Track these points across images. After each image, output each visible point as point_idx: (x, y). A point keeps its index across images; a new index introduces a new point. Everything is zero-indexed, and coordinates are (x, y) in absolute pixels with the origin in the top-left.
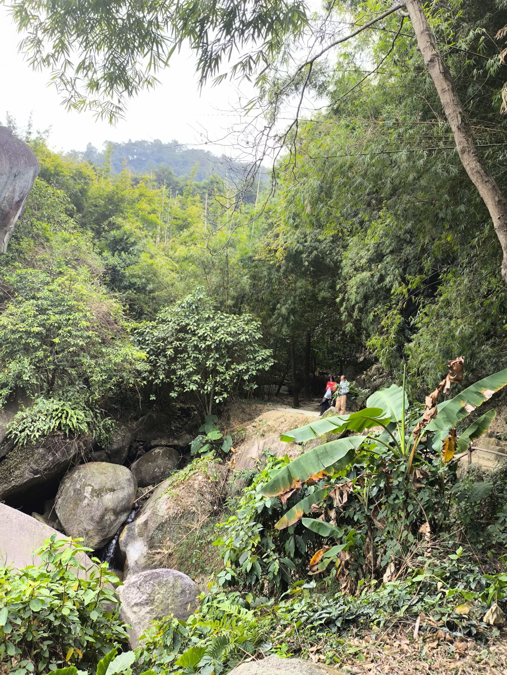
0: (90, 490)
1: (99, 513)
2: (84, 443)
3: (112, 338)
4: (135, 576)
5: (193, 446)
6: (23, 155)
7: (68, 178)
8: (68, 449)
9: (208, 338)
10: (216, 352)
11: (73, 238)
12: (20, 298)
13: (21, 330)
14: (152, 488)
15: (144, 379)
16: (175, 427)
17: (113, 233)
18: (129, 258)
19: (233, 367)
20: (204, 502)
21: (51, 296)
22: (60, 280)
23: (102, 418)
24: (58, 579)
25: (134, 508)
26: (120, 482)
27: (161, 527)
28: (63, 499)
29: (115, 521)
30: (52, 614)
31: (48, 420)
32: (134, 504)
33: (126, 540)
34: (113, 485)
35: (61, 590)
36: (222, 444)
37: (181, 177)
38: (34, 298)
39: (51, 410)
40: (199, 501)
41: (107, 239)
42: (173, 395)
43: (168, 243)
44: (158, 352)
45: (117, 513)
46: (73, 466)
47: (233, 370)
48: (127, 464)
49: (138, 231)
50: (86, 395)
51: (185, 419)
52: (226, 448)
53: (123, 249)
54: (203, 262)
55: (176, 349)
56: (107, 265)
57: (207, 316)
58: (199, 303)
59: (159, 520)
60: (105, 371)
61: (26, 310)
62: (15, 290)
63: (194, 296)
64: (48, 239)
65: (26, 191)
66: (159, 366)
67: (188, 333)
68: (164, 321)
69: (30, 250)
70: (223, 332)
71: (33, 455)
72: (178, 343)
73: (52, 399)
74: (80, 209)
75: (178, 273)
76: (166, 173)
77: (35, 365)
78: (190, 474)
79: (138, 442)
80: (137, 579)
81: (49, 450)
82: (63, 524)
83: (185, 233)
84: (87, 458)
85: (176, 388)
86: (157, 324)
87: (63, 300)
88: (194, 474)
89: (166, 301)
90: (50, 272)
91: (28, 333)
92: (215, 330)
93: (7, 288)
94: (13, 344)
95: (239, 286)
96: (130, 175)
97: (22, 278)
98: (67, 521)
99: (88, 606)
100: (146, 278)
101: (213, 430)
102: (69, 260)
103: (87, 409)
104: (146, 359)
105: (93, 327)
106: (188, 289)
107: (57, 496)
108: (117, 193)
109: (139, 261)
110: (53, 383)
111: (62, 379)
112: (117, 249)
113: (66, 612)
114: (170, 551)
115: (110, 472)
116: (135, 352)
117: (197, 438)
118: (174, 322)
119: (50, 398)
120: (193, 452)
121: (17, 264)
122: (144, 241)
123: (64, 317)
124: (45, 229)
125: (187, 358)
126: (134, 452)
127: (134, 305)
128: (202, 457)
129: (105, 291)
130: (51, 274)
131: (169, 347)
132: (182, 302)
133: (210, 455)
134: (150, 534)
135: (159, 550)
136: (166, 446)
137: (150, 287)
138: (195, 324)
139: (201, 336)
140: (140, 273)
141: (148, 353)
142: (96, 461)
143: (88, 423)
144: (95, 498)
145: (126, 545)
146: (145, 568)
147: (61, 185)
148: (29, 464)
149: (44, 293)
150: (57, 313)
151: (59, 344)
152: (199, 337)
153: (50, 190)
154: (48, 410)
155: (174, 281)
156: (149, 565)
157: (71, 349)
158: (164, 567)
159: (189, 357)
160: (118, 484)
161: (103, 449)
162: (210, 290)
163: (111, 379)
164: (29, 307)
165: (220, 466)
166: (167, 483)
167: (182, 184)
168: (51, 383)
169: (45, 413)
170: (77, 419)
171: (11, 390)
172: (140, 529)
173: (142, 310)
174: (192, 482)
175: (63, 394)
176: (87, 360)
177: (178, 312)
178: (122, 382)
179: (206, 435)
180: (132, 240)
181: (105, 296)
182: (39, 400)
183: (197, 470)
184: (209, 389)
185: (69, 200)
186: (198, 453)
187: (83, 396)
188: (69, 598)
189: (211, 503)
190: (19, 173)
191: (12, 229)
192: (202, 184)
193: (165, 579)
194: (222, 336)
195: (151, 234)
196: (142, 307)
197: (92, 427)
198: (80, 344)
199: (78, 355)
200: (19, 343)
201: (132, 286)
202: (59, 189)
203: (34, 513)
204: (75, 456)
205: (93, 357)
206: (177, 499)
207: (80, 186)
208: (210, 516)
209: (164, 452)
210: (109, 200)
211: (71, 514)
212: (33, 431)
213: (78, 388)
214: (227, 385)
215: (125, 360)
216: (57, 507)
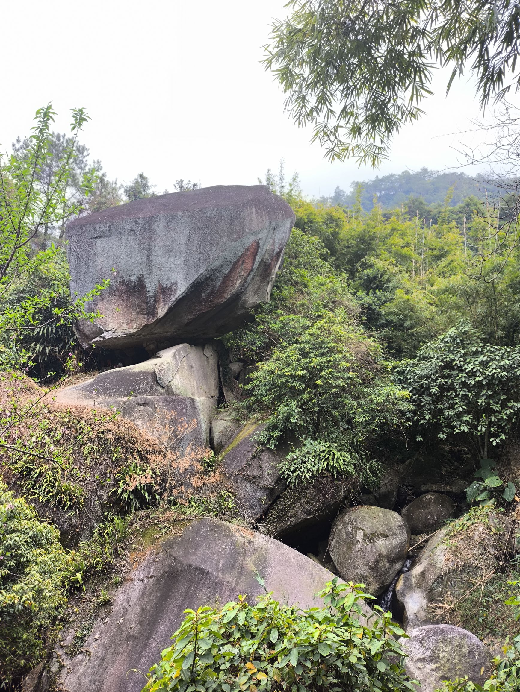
0: (362, 534)
1: (372, 559)
2: (352, 486)
3: (373, 378)
4: (416, 630)
5: (468, 493)
6: (280, 209)
7: (321, 224)
8: (337, 491)
9: (478, 374)
10: (488, 389)
11: (328, 281)
12: (284, 344)
13: (287, 374)
14: (426, 537)
15: (408, 419)
16: (445, 471)
17: (366, 272)
18: (384, 296)
19: (509, 405)
20: (487, 556)
21: (312, 339)
22: (319, 323)
23: (368, 461)
24: (342, 624)
25: (409, 557)
26: (391, 528)
27: (440, 579)
28: (336, 542)
29: (390, 568)
30: (339, 661)
31: (316, 461)
32: (409, 552)
33: (403, 590)
34: (385, 531)
35: (347, 636)
36: (503, 492)
37: (433, 204)
38: (297, 342)
39: (318, 451)
40: (482, 554)
41: (360, 278)
42: (442, 436)
43: (424, 276)
44: (422, 391)
45: (392, 560)
46: (343, 508)
47: (510, 408)
48: (397, 510)
49: (391, 268)
50: (350, 437)
51: (456, 463)
52: (508, 496)
53: (377, 287)
54: (465, 292)
55: (441, 387)
56: (362, 304)
57: (474, 349)
58: (464, 336)
59: (438, 572)
60: (367, 412)
61: (290, 354)
62: (280, 336)
63: (458, 329)
64: (306, 285)
65: (284, 242)
66: (424, 405)
67: (454, 369)
68: (425, 358)
69: (291, 297)
70: (494, 366)
71: (305, 496)
72: (443, 380)
73: (319, 441)
74: (333, 252)
75: (437, 306)
76: (417, 203)
77: (301, 408)
78: (468, 524)
79: (407, 486)
80: (418, 633)
81: (319, 491)
82: (338, 568)
83: (443, 263)
84: (356, 500)
85: (445, 430)
86: (418, 361)
87: (323, 342)
88: (473, 524)
89: (426, 337)
90: (308, 316)
91: (293, 377)
92: (485, 364)
93: (272, 335)
94: (280, 388)
95: (509, 314)
96: (381, 212)
97: (285, 325)
98: (342, 564)
99: (374, 656)
100: (403, 315)
101: (491, 476)
102: (326, 303)
103: (352, 450)
104: (409, 397)
105: (353, 368)
106: (451, 322)
107: (330, 538)
108: (369, 232)
109: (395, 297)
110: (318, 425)
111: (325, 420)
112: (372, 288)
113: (353, 660)
114: (452, 606)
115: (380, 517)
116: (397, 392)
117: (472, 485)
118: (437, 359)
119: (317, 439)
120: (470, 500)
121: (279, 311)
122: (399, 277)
123: (326, 359)
124: (303, 276)
125: (455, 397)
126: (403, 497)
127: (392, 343)
128: (481, 506)
129: (362, 331)
130: (311, 318)
131: (434, 384)
132: (445, 337)
133: (490, 503)
134: (429, 586)
135: (440, 605)
136: (438, 492)
137: (408, 323)
138: (462, 359)
139: (469, 372)
140: (396, 311)
141: (411, 392)
142: (365, 504)
143: (354, 465)
144: (368, 543)
145: (404, 595)
146: (427, 622)
147: (314, 232)
148: (302, 504)
149: (306, 337)
150: (318, 356)
151: (321, 385)
152: (467, 373)
153: (305, 238)
154: (315, 452)
155: (433, 315)
156: (430, 619)
157: (333, 391)
158: (447, 623)
159: (457, 395)
160: (390, 530)
161: (372, 492)
162: (476, 321)
163: (374, 420)
164: (292, 351)
165: (504, 517)
166: (442, 532)
167: (435, 212)
168: (316, 425)
169: (313, 454)
170: (344, 460)
171: (281, 431)
172: (418, 580)
173: (400, 348)
174: (471, 533)
175: (329, 436)
176: (349, 401)
177: (441, 348)
178: (386, 422)
179: (484, 482)
180: (386, 277)
181: (363, 336)
182: (306, 441)
183: (476, 520)
184: (483, 430)
185: (323, 244)
186: (475, 500)
187: (348, 437)
188: (355, 646)
189: (496, 557)
190: (278, 226)
191: (274, 279)
192: (457, 208)
193: (450, 636)
194: (494, 371)
195: (405, 268)
196: (401, 344)
197: (358, 469)
198: (342, 384)
199: (341, 397)
200: (286, 387)
201: (388, 323)
202: (313, 236)
203: (309, 554)
204: (344, 498)
205: (355, 398)
206: (456, 551)
207: (332, 229)
208: (496, 572)
209: (436, 499)
210: (361, 239)
211: (345, 558)
212: (303, 472)
213: (342, 429)
214: (504, 426)
215: (387, 400)
216: (331, 549)
